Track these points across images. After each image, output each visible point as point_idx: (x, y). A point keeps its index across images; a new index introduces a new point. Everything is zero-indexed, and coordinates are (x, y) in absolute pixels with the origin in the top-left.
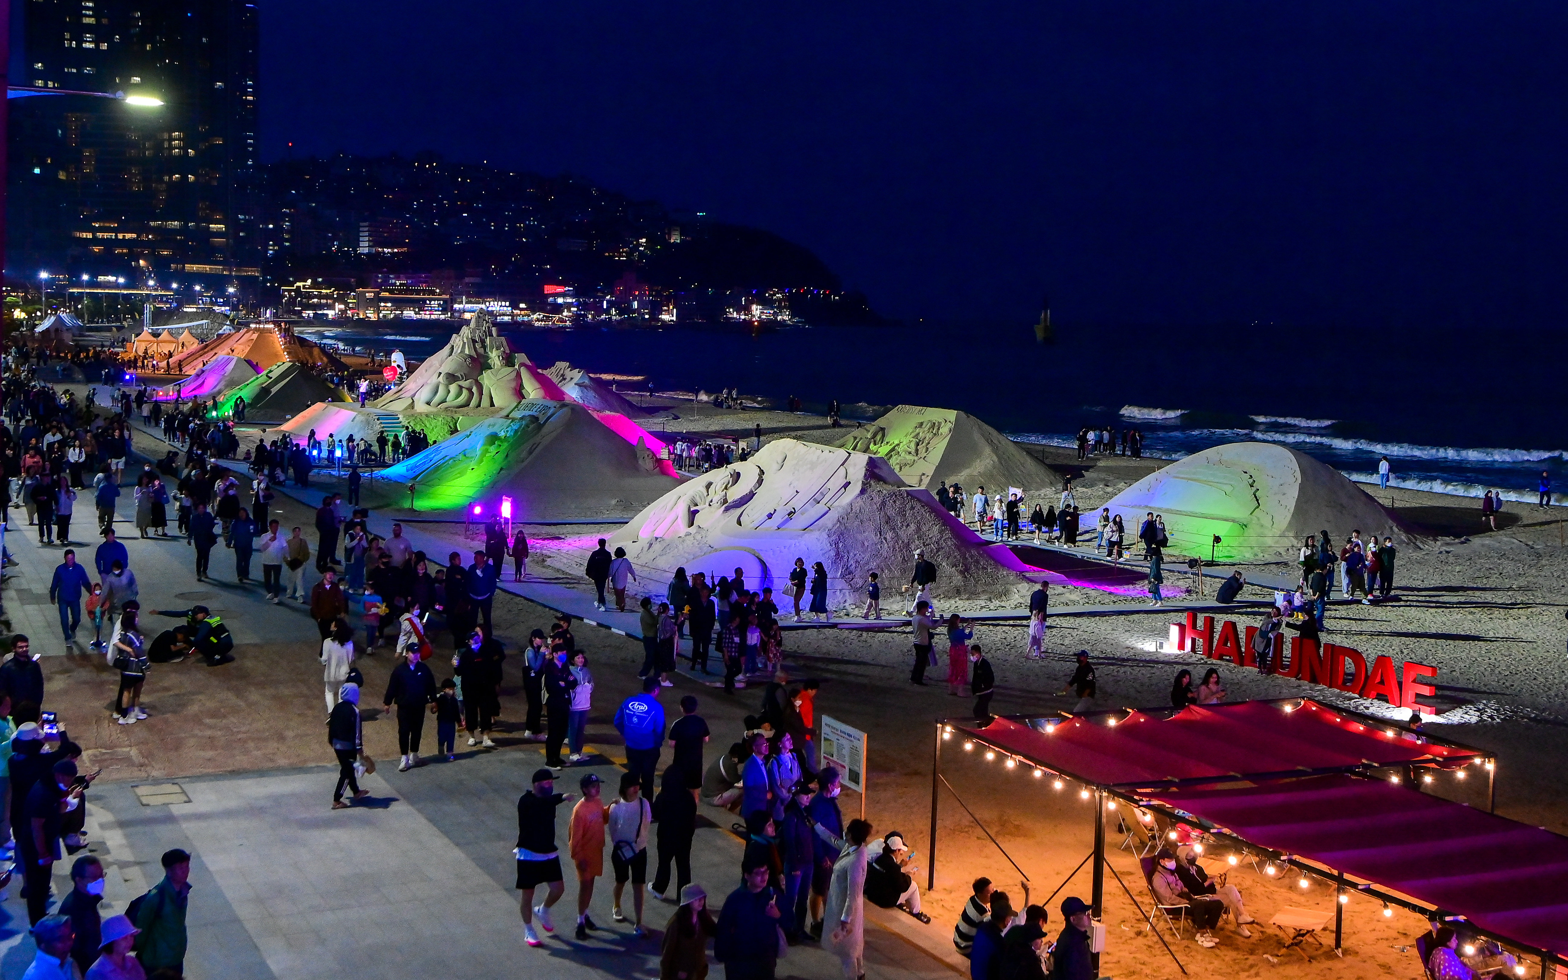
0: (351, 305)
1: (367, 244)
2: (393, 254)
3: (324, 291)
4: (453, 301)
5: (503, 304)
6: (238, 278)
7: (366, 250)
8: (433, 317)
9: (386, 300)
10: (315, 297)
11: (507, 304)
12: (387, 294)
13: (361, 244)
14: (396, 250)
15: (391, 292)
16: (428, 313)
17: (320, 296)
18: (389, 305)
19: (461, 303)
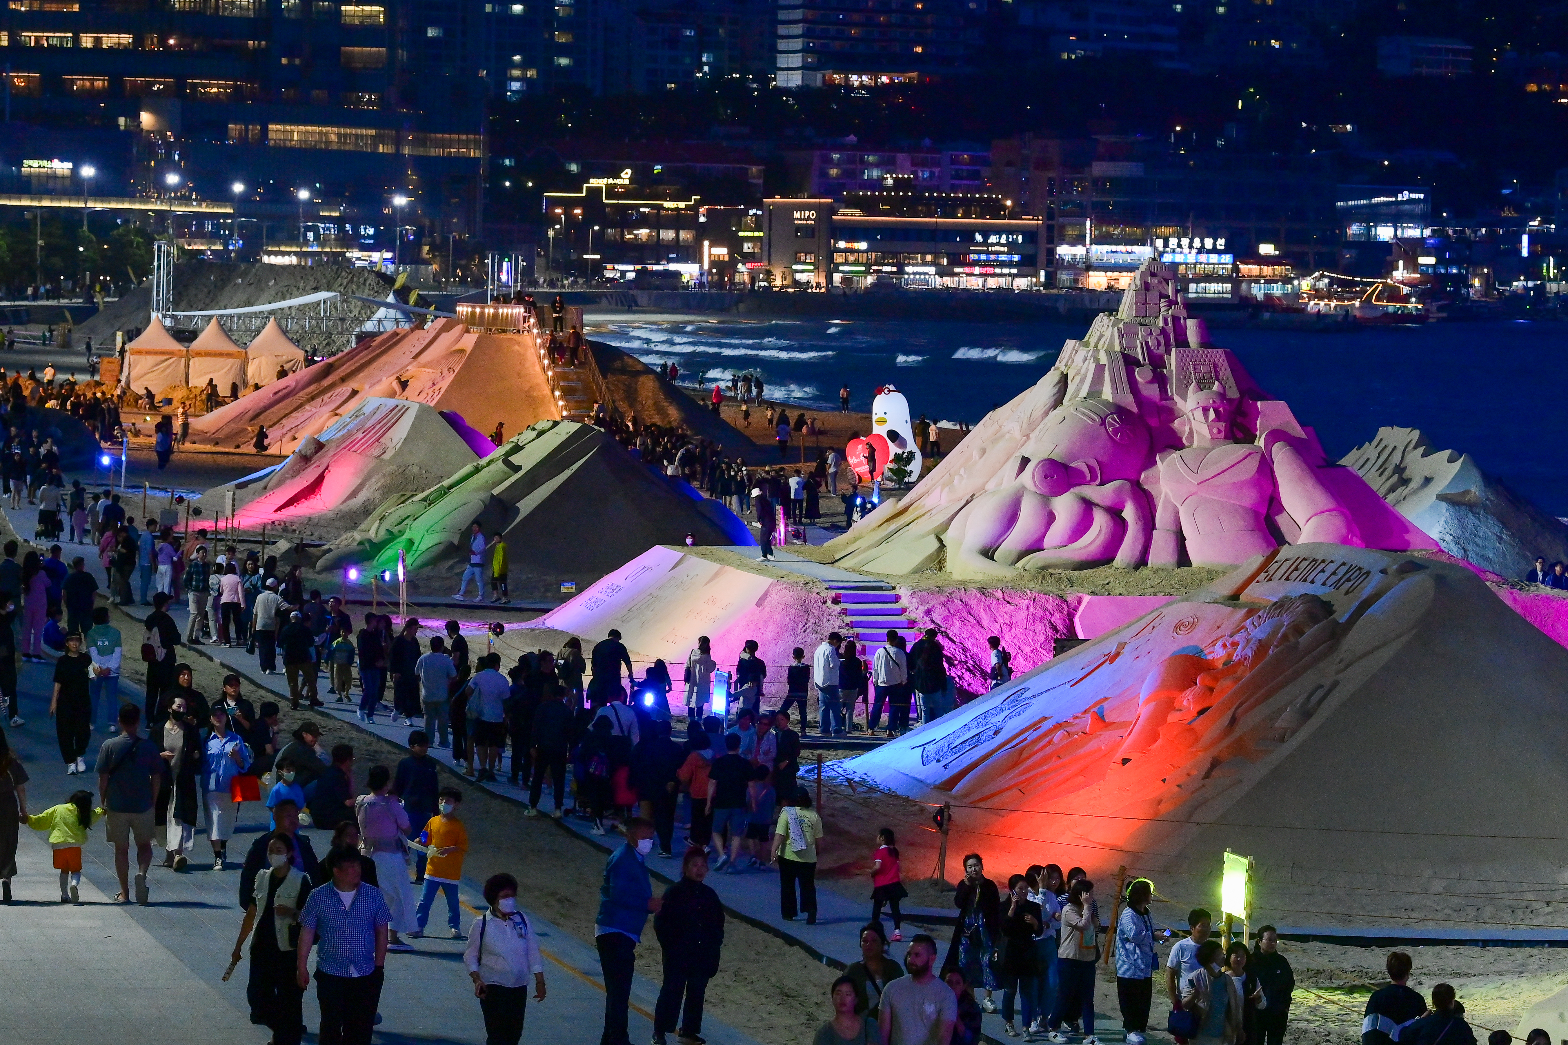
0: (747, 247)
1: (796, 60)
2: (876, 90)
3: (668, 204)
4: (1055, 236)
5: (1209, 243)
6: (421, 163)
7: (795, 80)
8: (992, 283)
9: (852, 232)
10: (643, 221)
11: (1221, 243)
12: (854, 215)
13: (782, 61)
14: (885, 79)
15: (868, 207)
16: (977, 270)
17: (657, 221)
18: (863, 246)
19: (1079, 240)
